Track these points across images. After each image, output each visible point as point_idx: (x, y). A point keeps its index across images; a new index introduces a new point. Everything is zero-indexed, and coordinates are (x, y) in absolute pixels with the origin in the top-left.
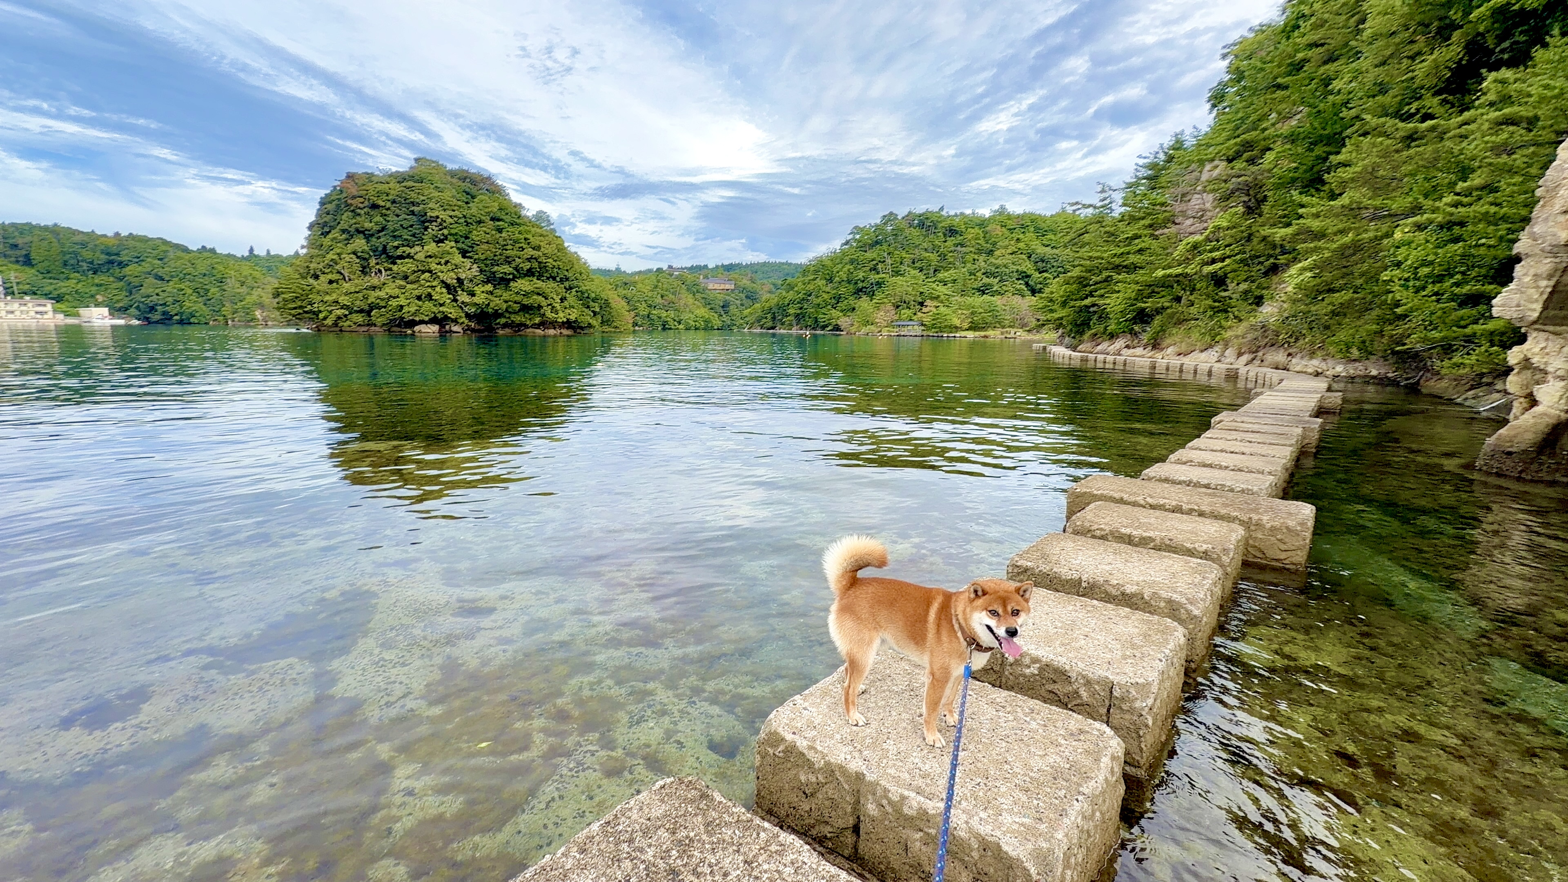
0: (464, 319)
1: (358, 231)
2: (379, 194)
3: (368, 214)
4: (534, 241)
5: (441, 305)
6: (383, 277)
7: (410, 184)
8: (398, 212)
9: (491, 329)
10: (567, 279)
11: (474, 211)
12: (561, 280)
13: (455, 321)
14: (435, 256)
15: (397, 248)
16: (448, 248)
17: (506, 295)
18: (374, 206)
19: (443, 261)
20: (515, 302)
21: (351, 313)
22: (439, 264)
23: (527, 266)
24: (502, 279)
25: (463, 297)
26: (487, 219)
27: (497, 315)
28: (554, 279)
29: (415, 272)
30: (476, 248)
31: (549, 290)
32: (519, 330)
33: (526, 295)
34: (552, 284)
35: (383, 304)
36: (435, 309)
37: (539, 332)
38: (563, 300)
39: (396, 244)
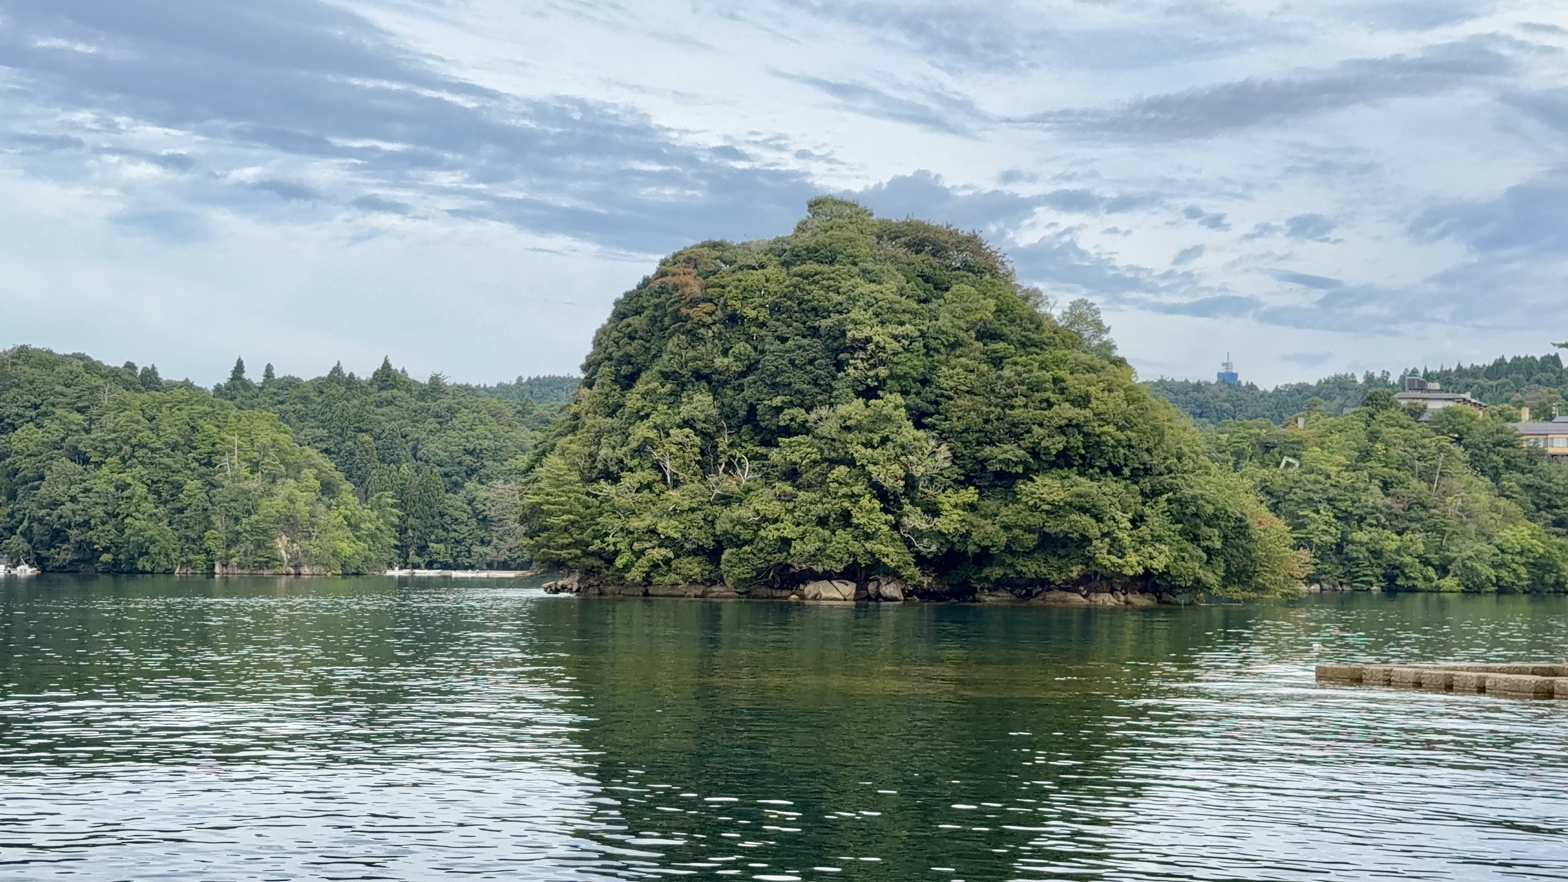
0: (913, 570)
1: (698, 376)
2: (747, 294)
3: (718, 336)
4: (1075, 383)
5: (868, 537)
6: (745, 476)
7: (811, 267)
8: (783, 330)
9: (966, 591)
10: (1147, 471)
11: (945, 321)
12: (1135, 476)
13: (894, 574)
14: (859, 427)
15: (779, 410)
16: (888, 410)
17: (1007, 513)
18: (734, 319)
19: (877, 438)
20: (1029, 530)
21: (677, 556)
22: (868, 444)
23: (1058, 443)
24: (1000, 475)
25: (915, 519)
26: (968, 337)
27: (984, 557)
28: (1117, 471)
29: (815, 462)
30: (945, 404)
31: (1105, 501)
32: (1029, 594)
33: (1056, 511)
34: (1112, 486)
35: (746, 535)
36: (855, 547)
37: (1076, 599)
38: (1137, 521)
39: (777, 401)
